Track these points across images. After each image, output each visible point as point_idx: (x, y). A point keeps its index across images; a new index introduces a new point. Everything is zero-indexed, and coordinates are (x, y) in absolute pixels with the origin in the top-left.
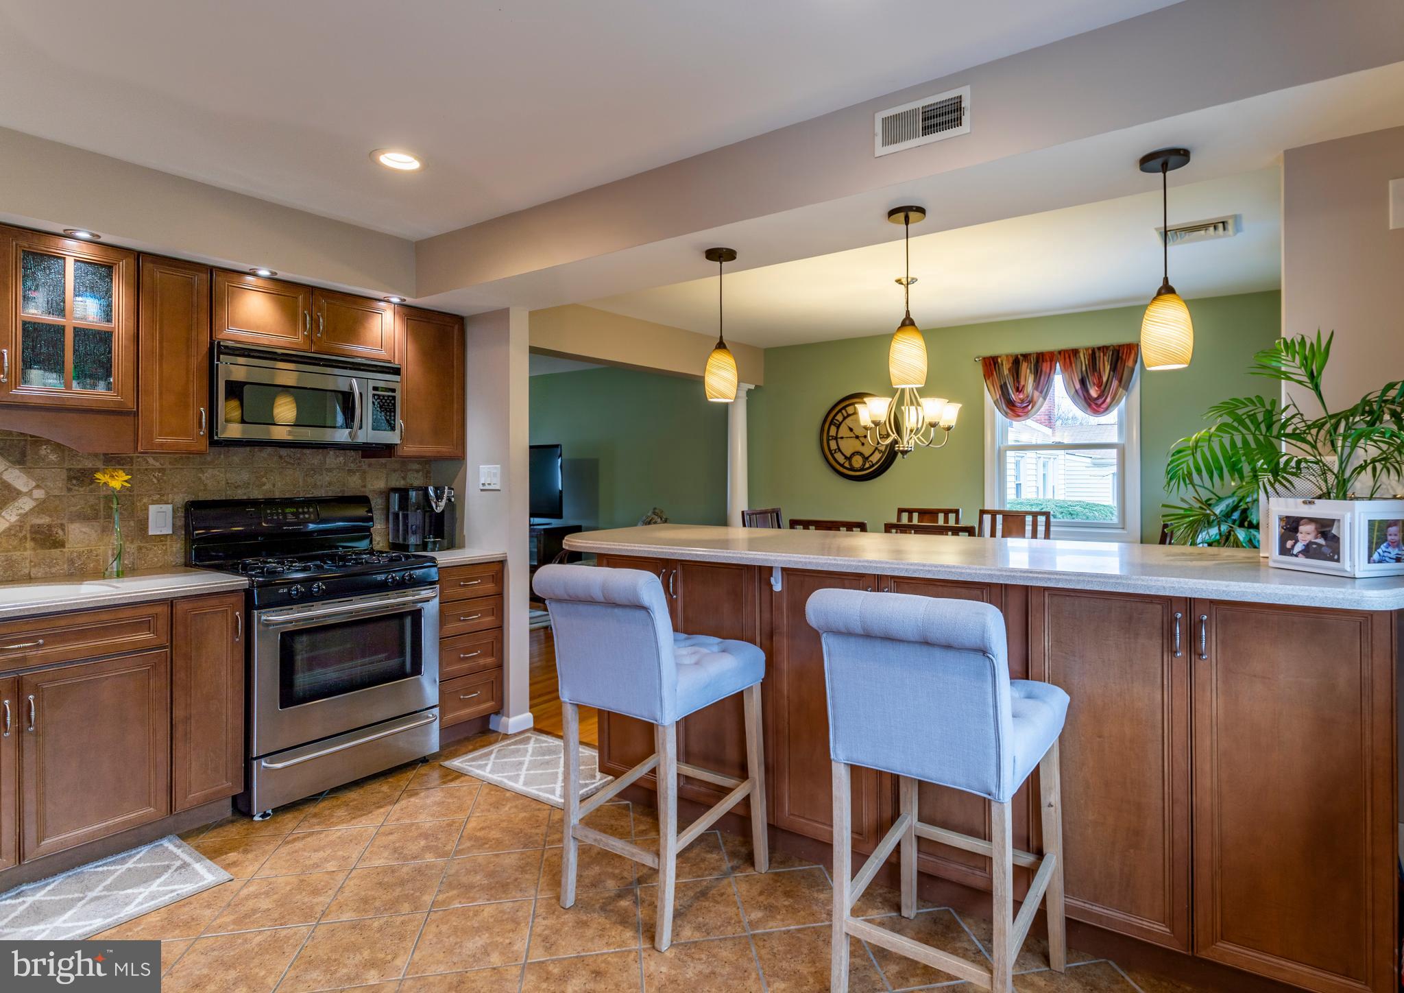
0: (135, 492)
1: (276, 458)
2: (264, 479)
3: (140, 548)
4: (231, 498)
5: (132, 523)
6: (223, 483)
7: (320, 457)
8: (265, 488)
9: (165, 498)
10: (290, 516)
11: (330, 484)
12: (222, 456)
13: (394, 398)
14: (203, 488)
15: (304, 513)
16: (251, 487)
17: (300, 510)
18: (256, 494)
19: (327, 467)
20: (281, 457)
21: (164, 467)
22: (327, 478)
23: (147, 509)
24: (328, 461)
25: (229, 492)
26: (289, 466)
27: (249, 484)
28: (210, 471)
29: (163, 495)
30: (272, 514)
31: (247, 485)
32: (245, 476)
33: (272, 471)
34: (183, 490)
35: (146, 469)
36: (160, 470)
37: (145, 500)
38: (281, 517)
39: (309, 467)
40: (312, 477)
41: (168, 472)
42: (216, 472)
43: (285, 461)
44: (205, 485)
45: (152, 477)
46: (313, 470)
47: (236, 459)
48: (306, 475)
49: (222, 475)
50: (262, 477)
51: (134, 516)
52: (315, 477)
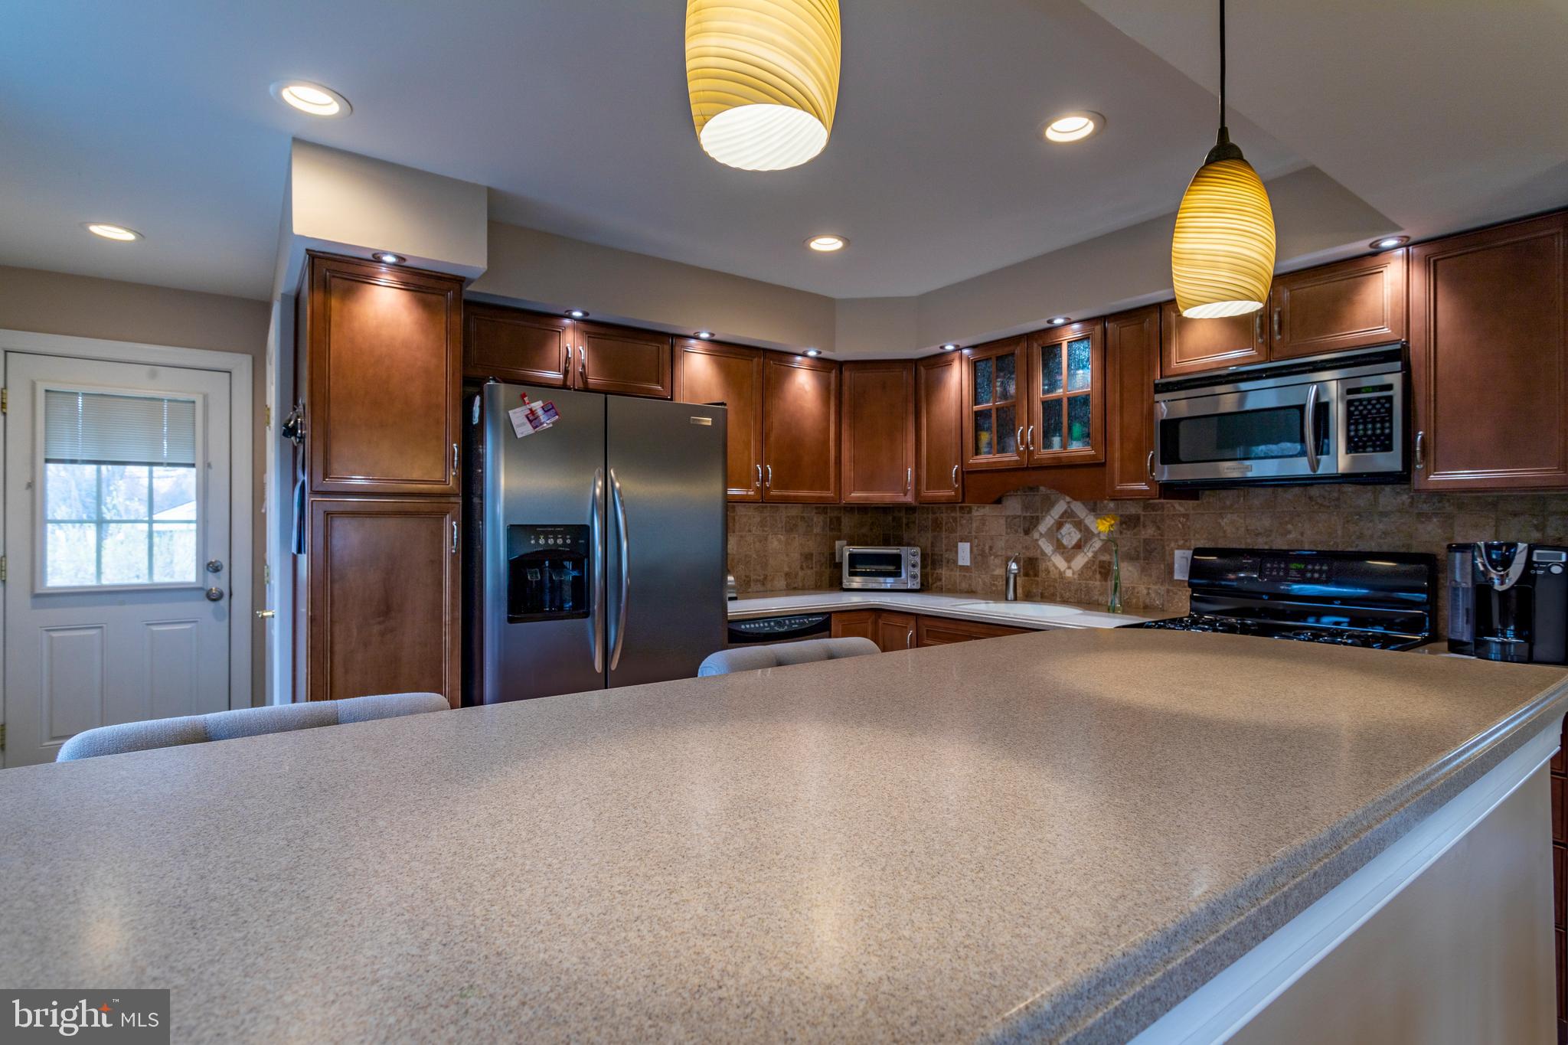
0: (1166, 537)
2: (1290, 526)
3: (1168, 591)
4: (1251, 547)
5: (1162, 566)
6: (1243, 529)
7: (1370, 496)
8: (1291, 536)
9: (1188, 544)
10: (1293, 573)
11: (1385, 534)
12: (1241, 499)
13: (1390, 399)
14: (1221, 534)
15: (1313, 571)
17: (1310, 567)
18: (1280, 544)
19: (1381, 509)
20: (1311, 498)
21: (1188, 512)
22: (1381, 526)
23: (1173, 554)
25: (1249, 541)
26: (1323, 509)
27: (1271, 531)
28: (1229, 516)
29: (1186, 541)
30: (1272, 569)
31: (1268, 533)
32: (1267, 522)
33: (1299, 516)
34: (1204, 536)
35: (1173, 515)
36: (1184, 516)
37: (1173, 545)
38: (1281, 574)
39: (1352, 510)
40: (1357, 524)
41: (1191, 517)
42: (1235, 517)
43: (1317, 503)
44: (1225, 532)
45: (1177, 522)
46: (1359, 514)
47: (1256, 502)
48: (1348, 522)
49: (1242, 521)
50: (1287, 523)
51: (1164, 560)
52: (1362, 523)
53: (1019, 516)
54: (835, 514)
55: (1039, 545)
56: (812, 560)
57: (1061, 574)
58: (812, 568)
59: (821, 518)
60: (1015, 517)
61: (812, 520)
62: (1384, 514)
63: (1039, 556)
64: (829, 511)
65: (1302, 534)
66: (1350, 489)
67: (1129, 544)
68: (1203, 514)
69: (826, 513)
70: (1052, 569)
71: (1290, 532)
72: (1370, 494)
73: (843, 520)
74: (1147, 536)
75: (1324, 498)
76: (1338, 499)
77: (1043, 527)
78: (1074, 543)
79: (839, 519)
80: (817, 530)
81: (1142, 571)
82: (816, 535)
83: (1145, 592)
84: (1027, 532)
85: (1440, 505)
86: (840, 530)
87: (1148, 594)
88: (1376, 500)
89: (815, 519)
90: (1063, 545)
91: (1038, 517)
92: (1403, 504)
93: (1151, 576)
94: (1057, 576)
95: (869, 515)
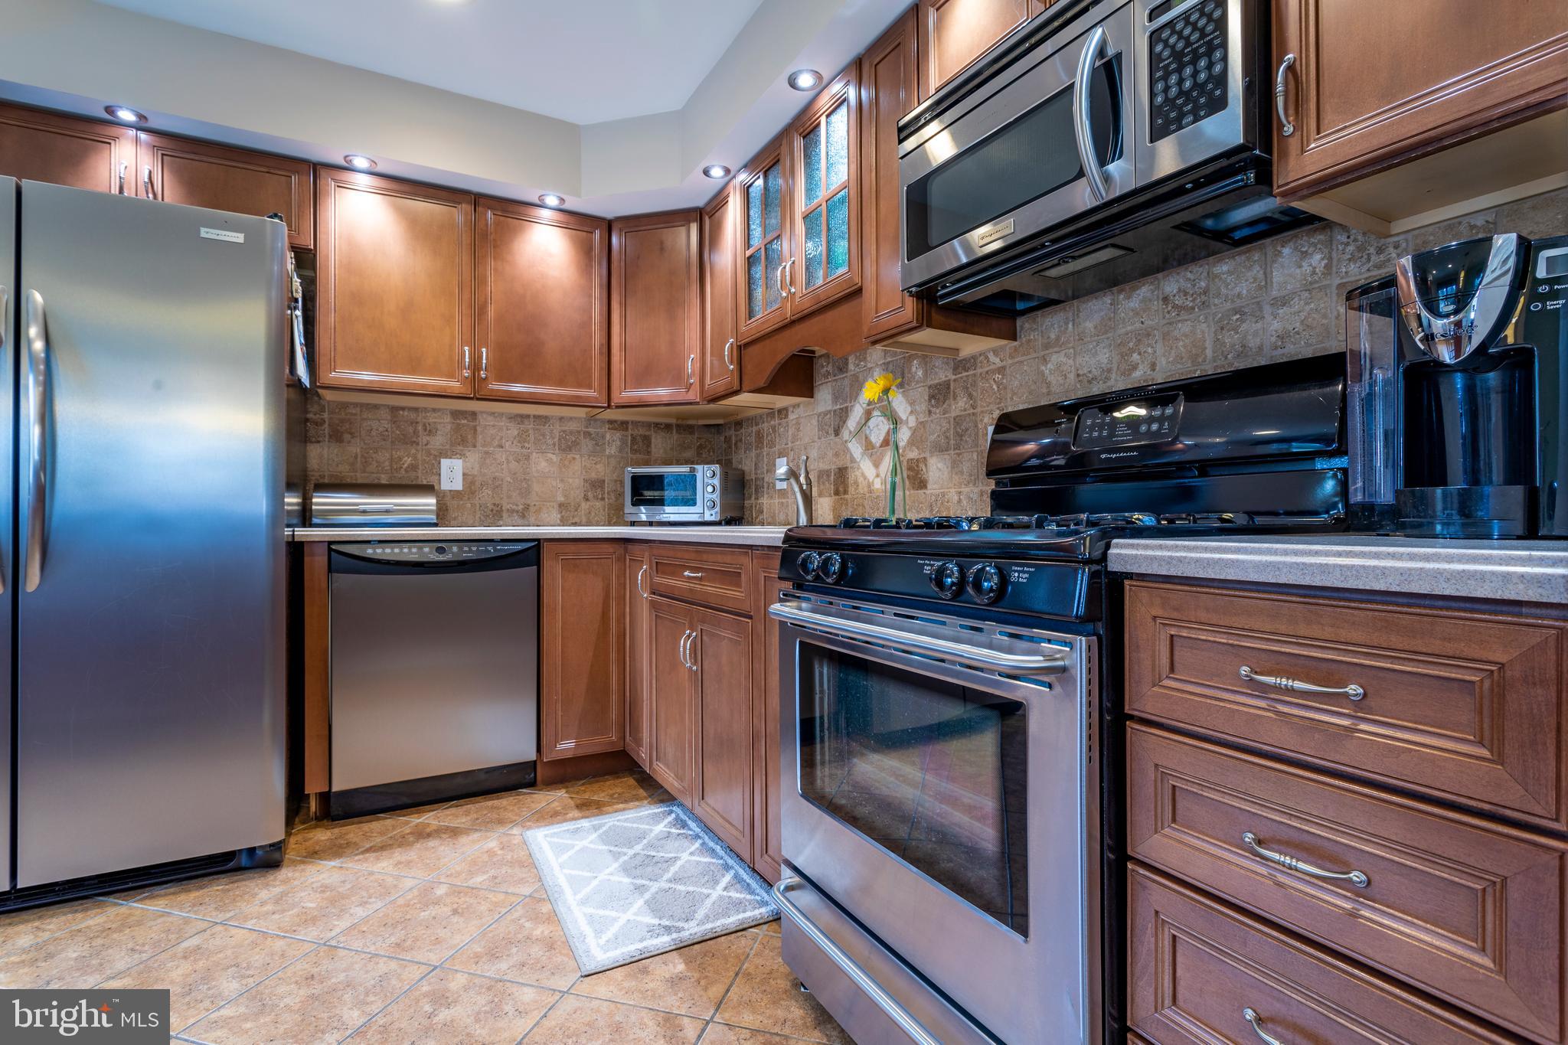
0: (979, 410)
1: (1157, 305)
2: (1135, 356)
6: (1072, 376)
7: (1257, 271)
8: (1137, 374)
12: (1070, 326)
16: (1113, 376)
19: (1275, 293)
20: (1166, 299)
21: (1005, 363)
22: (1276, 325)
23: (986, 433)
24: (1277, 276)
26: (1184, 316)
27: (1109, 371)
28: (1054, 357)
29: (1002, 410)
30: (1091, 428)
31: (1106, 374)
32: (1103, 356)
34: (1024, 397)
35: (987, 371)
36: (1001, 370)
37: (987, 420)
39: (1228, 306)
40: (1236, 330)
41: (1008, 371)
42: (1062, 358)
43: (1175, 306)
44: (1049, 384)
45: (993, 383)
47: (1089, 325)
48: (1222, 329)
49: (1071, 362)
50: (1132, 351)
51: (977, 446)
52: (1244, 326)
53: (830, 411)
54: (642, 431)
55: (848, 449)
56: (602, 487)
57: (870, 485)
58: (603, 499)
59: (618, 435)
60: (826, 414)
61: (603, 437)
62: (1283, 301)
63: (848, 465)
64: (630, 427)
65: (1153, 367)
66: (1225, 268)
67: (938, 428)
68: (1022, 362)
69: (627, 429)
70: (860, 480)
71: (1135, 367)
72: (1257, 268)
73: (653, 440)
74: (958, 413)
75: (1186, 294)
76: (1205, 292)
77: (852, 423)
78: (882, 438)
79: (647, 440)
80: (612, 450)
81: (953, 468)
82: (609, 457)
83: (956, 498)
84: (837, 433)
85: (1382, 257)
86: (649, 453)
87: (960, 501)
88: (1267, 276)
89: (608, 436)
90: (871, 442)
91: (847, 408)
92: (1314, 273)
93: (962, 473)
94: (866, 489)
95: (696, 435)
